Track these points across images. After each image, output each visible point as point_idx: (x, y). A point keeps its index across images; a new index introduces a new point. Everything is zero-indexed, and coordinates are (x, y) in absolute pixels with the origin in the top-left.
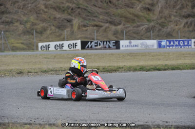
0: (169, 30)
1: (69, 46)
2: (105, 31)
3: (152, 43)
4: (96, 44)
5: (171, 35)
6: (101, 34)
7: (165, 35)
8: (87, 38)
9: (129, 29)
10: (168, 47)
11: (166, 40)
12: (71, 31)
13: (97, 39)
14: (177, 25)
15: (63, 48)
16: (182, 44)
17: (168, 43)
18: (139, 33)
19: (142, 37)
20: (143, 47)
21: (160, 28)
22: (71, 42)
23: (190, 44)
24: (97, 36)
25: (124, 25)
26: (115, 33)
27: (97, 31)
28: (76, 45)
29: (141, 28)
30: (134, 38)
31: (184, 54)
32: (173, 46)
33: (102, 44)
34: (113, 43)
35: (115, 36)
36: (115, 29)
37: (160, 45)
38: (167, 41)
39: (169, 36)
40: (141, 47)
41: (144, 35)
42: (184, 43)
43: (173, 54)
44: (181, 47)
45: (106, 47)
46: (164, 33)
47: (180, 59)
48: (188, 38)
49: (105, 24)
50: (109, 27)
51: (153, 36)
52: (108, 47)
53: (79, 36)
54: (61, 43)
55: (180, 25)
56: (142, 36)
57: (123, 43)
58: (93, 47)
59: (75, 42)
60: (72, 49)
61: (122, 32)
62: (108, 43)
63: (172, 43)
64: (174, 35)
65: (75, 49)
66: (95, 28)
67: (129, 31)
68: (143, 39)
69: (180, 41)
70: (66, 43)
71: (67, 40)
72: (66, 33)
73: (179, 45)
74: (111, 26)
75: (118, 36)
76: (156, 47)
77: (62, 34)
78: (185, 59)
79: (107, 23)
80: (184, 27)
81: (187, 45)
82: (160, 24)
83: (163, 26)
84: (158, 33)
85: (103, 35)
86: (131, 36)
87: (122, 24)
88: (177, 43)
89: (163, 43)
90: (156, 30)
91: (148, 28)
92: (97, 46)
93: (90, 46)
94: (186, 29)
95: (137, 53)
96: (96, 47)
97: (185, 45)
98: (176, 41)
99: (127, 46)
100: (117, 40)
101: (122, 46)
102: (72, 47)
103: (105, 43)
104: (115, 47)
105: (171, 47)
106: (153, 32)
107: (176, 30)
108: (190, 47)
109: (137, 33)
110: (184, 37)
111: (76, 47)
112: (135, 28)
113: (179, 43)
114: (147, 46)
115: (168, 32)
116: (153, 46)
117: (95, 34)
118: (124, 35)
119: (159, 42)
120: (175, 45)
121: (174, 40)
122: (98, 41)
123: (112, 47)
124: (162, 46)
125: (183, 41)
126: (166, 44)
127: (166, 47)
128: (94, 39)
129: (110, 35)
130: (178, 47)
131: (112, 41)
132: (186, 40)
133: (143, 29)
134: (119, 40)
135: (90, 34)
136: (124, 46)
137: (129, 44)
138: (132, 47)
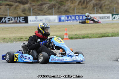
0: (66, 7)
2: (15, 9)
3: (54, 18)
4: (9, 20)
5: (68, 12)
6: (12, 11)
7: (64, 12)
8: (1, 15)
9: (35, 7)
10: (66, 21)
11: (64, 16)
13: (9, 16)
14: (72, 4)
16: (77, 19)
18: (43, 10)
19: (45, 14)
20: (47, 21)
21: (59, 6)
24: (9, 13)
25: (30, 4)
26: (24, 11)
27: (9, 9)
29: (44, 6)
30: (39, 14)
32: (70, 20)
33: (13, 19)
34: (23, 18)
35: (23, 13)
36: (24, 7)
38: (66, 16)
39: (66, 12)
40: (45, 21)
41: (47, 11)
42: (79, 18)
44: (77, 21)
46: (62, 10)
48: (82, 14)
49: (15, 3)
50: (18, 6)
51: (55, 12)
52: (18, 21)
55: (75, 3)
56: (45, 12)
57: (30, 18)
58: (7, 22)
61: (29, 9)
62: (19, 18)
63: (70, 18)
64: (70, 11)
66: (7, 6)
67: (35, 9)
68: (46, 15)
69: (75, 16)
74: (20, 5)
75: (26, 12)
76: (57, 21)
78: (86, 30)
79: (16, 2)
80: (79, 4)
82: (59, 3)
83: (62, 5)
84: (57, 11)
85: (13, 12)
86: (36, 13)
87: (29, 3)
88: (73, 18)
89: (63, 18)
90: (56, 7)
91: (50, 6)
93: (4, 21)
94: (80, 7)
96: (9, 22)
97: (80, 20)
98: (73, 16)
100: (25, 16)
101: (30, 20)
103: (16, 18)
104: (24, 22)
105: (69, 21)
106: (54, 9)
107: (72, 7)
109: (41, 10)
110: (79, 13)
112: (39, 7)
113: (75, 18)
114: (50, 21)
115: (66, 9)
116: (54, 20)
117: (8, 11)
118: (32, 12)
119: (59, 17)
120: (72, 19)
121: (71, 15)
122: (10, 17)
123: (22, 22)
124: (61, 20)
125: (79, 16)
126: (65, 19)
127: (65, 21)
128: (7, 16)
129: (20, 12)
130: (74, 21)
131: (21, 17)
132: (81, 16)
133: (45, 7)
134: (27, 16)
135: (4, 12)
136: (31, 21)
137: (35, 19)
138: (37, 21)
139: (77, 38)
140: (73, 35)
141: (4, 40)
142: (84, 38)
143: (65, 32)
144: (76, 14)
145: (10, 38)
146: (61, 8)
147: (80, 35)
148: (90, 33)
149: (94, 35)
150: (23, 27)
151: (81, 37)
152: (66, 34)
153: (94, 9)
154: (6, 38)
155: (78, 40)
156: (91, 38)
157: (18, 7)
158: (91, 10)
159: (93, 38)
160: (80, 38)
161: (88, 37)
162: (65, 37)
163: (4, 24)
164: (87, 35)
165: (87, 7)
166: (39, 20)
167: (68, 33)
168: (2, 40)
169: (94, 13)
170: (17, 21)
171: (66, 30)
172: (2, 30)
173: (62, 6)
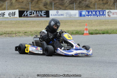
0: (87, 2)
1: (9, 15)
2: (37, 3)
3: (75, 13)
4: (31, 13)
5: (89, 7)
6: (34, 5)
7: (85, 7)
8: (23, 8)
9: (56, 1)
10: (87, 16)
11: (85, 11)
12: (10, 2)
13: (31, 9)
15: (5, 15)
16: (98, 14)
17: (87, 12)
18: (64, 5)
19: (66, 8)
20: (68, 16)
21: (81, 1)
22: (11, 11)
23: (104, 14)
24: (31, 7)
26: (45, 5)
27: (31, 3)
28: (14, 14)
30: (60, 9)
31: (104, 22)
32: (91, 15)
33: (35, 13)
34: (44, 12)
35: (45, 7)
37: (81, 15)
38: (86, 11)
39: (87, 7)
40: (66, 16)
41: (68, 6)
42: (100, 13)
43: (95, 21)
44: (97, 16)
45: (38, 16)
46: (83, 5)
47: (102, 25)
48: (103, 9)
51: (75, 7)
52: (40, 15)
53: (17, 7)
54: (3, 12)
56: (66, 7)
58: (29, 15)
59: (14, 11)
60: (12, 17)
61: (51, 3)
62: (40, 12)
63: (90, 13)
64: (91, 6)
65: (14, 17)
67: (56, 3)
68: (67, 10)
69: (96, 11)
70: (7, 12)
71: (8, 10)
72: (6, 4)
73: (96, 14)
75: (48, 7)
76: (77, 15)
77: (3, 5)
78: (106, 25)
81: (102, 15)
84: (79, 5)
85: (35, 6)
86: (57, 7)
88: (94, 13)
89: (83, 13)
90: (77, 2)
91: (71, 1)
92: (31, 14)
93: (26, 15)
94: (101, 2)
95: (66, 21)
96: (31, 16)
97: (101, 15)
98: (94, 11)
99: (55, 15)
100: (46, 10)
101: (51, 15)
102: (12, 15)
103: (38, 12)
104: (45, 16)
105: (89, 16)
106: (75, 4)
107: (93, 2)
108: (104, 16)
109: (62, 5)
110: (99, 8)
111: (15, 15)
112: (60, 1)
113: (96, 13)
114: (70, 15)
115: (87, 4)
116: (75, 15)
117: (30, 5)
118: (53, 6)
119: (80, 12)
120: (92, 14)
121: (92, 10)
122: (32, 11)
123: (43, 16)
124: (82, 15)
125: (99, 11)
126: (86, 14)
127: (85, 16)
128: (29, 9)
129: (41, 6)
130: (95, 16)
131: (43, 11)
132: (101, 11)
133: (67, 2)
134: (49, 10)
135: (26, 5)
136: (53, 15)
137: (56, 14)
138: (58, 15)
139: (97, 34)
140: (93, 30)
141: (25, 33)
142: (104, 34)
143: (85, 27)
144: (97, 9)
145: (31, 32)
146: (82, 3)
147: (100, 30)
148: (110, 29)
149: (113, 31)
150: (44, 21)
151: (101, 32)
152: (86, 29)
153: (115, 5)
154: (27, 31)
155: (98, 35)
156: (110, 33)
157: (40, 1)
158: (112, 6)
159: (113, 34)
160: (100, 34)
161: (107, 33)
162: (85, 32)
163: (26, 17)
164: (107, 30)
165: (108, 2)
166: (60, 14)
167: (88, 28)
168: (23, 34)
169: (114, 9)
170: (38, 14)
171: (86, 25)
172: (24, 23)
173: (83, 1)
